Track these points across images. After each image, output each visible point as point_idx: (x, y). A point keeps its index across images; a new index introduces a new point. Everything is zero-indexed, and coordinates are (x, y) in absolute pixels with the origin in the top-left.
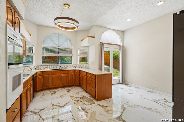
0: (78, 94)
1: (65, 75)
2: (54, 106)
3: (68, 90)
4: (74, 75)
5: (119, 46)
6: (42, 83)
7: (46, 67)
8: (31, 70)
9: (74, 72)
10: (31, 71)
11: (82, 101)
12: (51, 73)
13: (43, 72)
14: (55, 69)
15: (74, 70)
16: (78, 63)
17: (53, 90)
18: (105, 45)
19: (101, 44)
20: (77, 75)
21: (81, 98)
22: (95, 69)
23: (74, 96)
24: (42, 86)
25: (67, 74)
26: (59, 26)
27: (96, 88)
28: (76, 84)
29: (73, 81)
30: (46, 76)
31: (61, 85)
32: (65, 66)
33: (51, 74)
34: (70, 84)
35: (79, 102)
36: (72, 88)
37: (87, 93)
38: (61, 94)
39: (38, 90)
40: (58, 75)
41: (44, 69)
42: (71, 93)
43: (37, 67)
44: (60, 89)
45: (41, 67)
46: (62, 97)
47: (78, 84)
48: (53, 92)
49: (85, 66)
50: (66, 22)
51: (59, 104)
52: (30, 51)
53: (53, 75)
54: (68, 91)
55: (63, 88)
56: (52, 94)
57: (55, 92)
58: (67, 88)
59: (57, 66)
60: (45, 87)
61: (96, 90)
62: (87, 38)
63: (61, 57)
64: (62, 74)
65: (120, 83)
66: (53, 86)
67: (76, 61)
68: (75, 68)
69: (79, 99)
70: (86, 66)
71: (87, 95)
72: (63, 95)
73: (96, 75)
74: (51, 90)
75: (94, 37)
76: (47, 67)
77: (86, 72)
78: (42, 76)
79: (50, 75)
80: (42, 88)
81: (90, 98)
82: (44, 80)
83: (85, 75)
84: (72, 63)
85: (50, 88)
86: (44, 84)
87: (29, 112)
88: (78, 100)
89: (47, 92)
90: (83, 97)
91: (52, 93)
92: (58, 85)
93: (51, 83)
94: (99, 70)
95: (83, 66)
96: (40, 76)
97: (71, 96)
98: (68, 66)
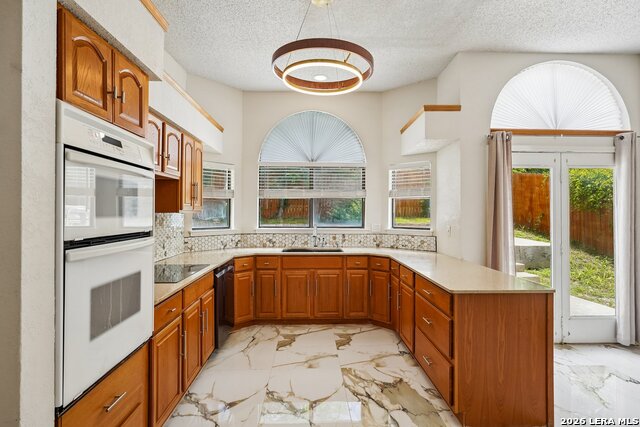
0: (378, 365)
1: (333, 274)
2: (273, 399)
3: (340, 336)
4: (366, 279)
5: (610, 139)
6: (252, 298)
7: (270, 241)
8: (222, 247)
9: (369, 264)
10: (222, 251)
11: (386, 402)
12: (282, 261)
13: (256, 257)
14: (300, 247)
15: (369, 257)
16: (390, 227)
17: (287, 331)
18: (514, 139)
19: (492, 136)
20: (382, 277)
21: (384, 387)
22: (462, 260)
23: (358, 369)
24: (252, 308)
25: (337, 271)
26: (290, 79)
27: (452, 355)
28: (376, 317)
29: (365, 304)
30: (266, 275)
31: (319, 315)
32: (334, 238)
33: (282, 268)
34: (352, 314)
35: (372, 405)
36: (358, 330)
37: (416, 370)
38: (311, 353)
39: (238, 319)
40: (305, 272)
41: (264, 246)
42: (348, 355)
43: (242, 239)
44: (314, 328)
45: (251, 240)
46: (310, 367)
47: (385, 320)
48: (285, 336)
49: (416, 241)
50: (322, 60)
51: (292, 394)
52: (219, 185)
53: (287, 273)
54: (339, 344)
55: (325, 326)
56: (281, 345)
57: (290, 340)
58: (340, 330)
59: (305, 238)
60: (261, 315)
61: (452, 369)
62: (424, 115)
63: (321, 201)
64: (319, 272)
65: (617, 345)
66: (287, 312)
67: (380, 217)
68: (378, 246)
69: (374, 390)
70: (423, 242)
71: (417, 380)
72: (316, 358)
73: (452, 296)
74: (279, 327)
75: (457, 108)
76: (274, 240)
77: (414, 273)
78: (252, 273)
79: (279, 269)
80: (251, 316)
81: (426, 396)
82: (259, 289)
83: (411, 284)
84: (363, 227)
85: (279, 318)
86: (259, 302)
87: (190, 402)
88: (369, 396)
89: (266, 332)
90: (393, 385)
91: (282, 339)
92: (306, 312)
93: (281, 300)
94: (486, 265)
95: (408, 241)
96: (246, 273)
97: (348, 367)
98: (346, 238)
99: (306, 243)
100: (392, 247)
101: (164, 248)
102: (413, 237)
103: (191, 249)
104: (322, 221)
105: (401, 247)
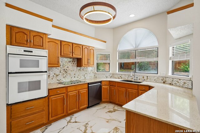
6: (108, 94)
7: (121, 77)
8: (106, 77)
14: (130, 79)
15: (149, 87)
30: (112, 88)
32: (143, 77)
40: (124, 89)
41: (119, 78)
43: (113, 75)
45: (116, 76)
46: (107, 122)
49: (182, 83)
56: (109, 112)
63: (139, 63)
66: (118, 101)
70: (185, 83)
75: (192, 5)
76: (122, 76)
78: (108, 86)
82: (110, 92)
84: (157, 74)
91: (112, 110)
95: (177, 81)
96: (106, 86)
97: (118, 127)
98: (149, 78)
99: (132, 78)
100: (170, 84)
101: (84, 76)
102: (180, 80)
103: (96, 77)
104: (139, 70)
105: (174, 84)
